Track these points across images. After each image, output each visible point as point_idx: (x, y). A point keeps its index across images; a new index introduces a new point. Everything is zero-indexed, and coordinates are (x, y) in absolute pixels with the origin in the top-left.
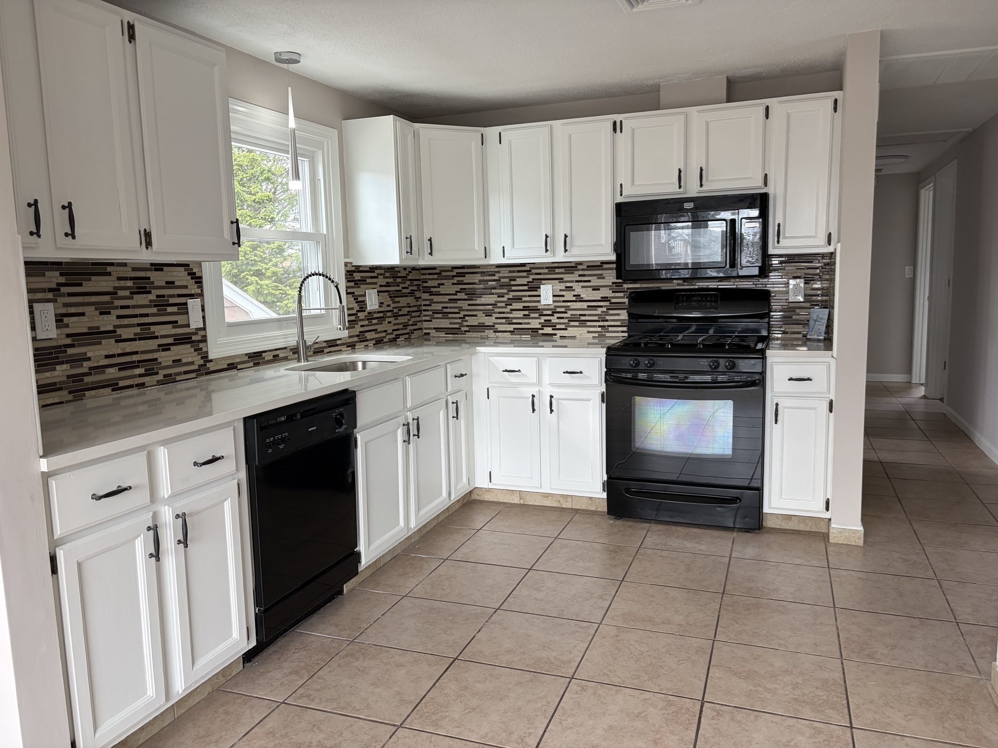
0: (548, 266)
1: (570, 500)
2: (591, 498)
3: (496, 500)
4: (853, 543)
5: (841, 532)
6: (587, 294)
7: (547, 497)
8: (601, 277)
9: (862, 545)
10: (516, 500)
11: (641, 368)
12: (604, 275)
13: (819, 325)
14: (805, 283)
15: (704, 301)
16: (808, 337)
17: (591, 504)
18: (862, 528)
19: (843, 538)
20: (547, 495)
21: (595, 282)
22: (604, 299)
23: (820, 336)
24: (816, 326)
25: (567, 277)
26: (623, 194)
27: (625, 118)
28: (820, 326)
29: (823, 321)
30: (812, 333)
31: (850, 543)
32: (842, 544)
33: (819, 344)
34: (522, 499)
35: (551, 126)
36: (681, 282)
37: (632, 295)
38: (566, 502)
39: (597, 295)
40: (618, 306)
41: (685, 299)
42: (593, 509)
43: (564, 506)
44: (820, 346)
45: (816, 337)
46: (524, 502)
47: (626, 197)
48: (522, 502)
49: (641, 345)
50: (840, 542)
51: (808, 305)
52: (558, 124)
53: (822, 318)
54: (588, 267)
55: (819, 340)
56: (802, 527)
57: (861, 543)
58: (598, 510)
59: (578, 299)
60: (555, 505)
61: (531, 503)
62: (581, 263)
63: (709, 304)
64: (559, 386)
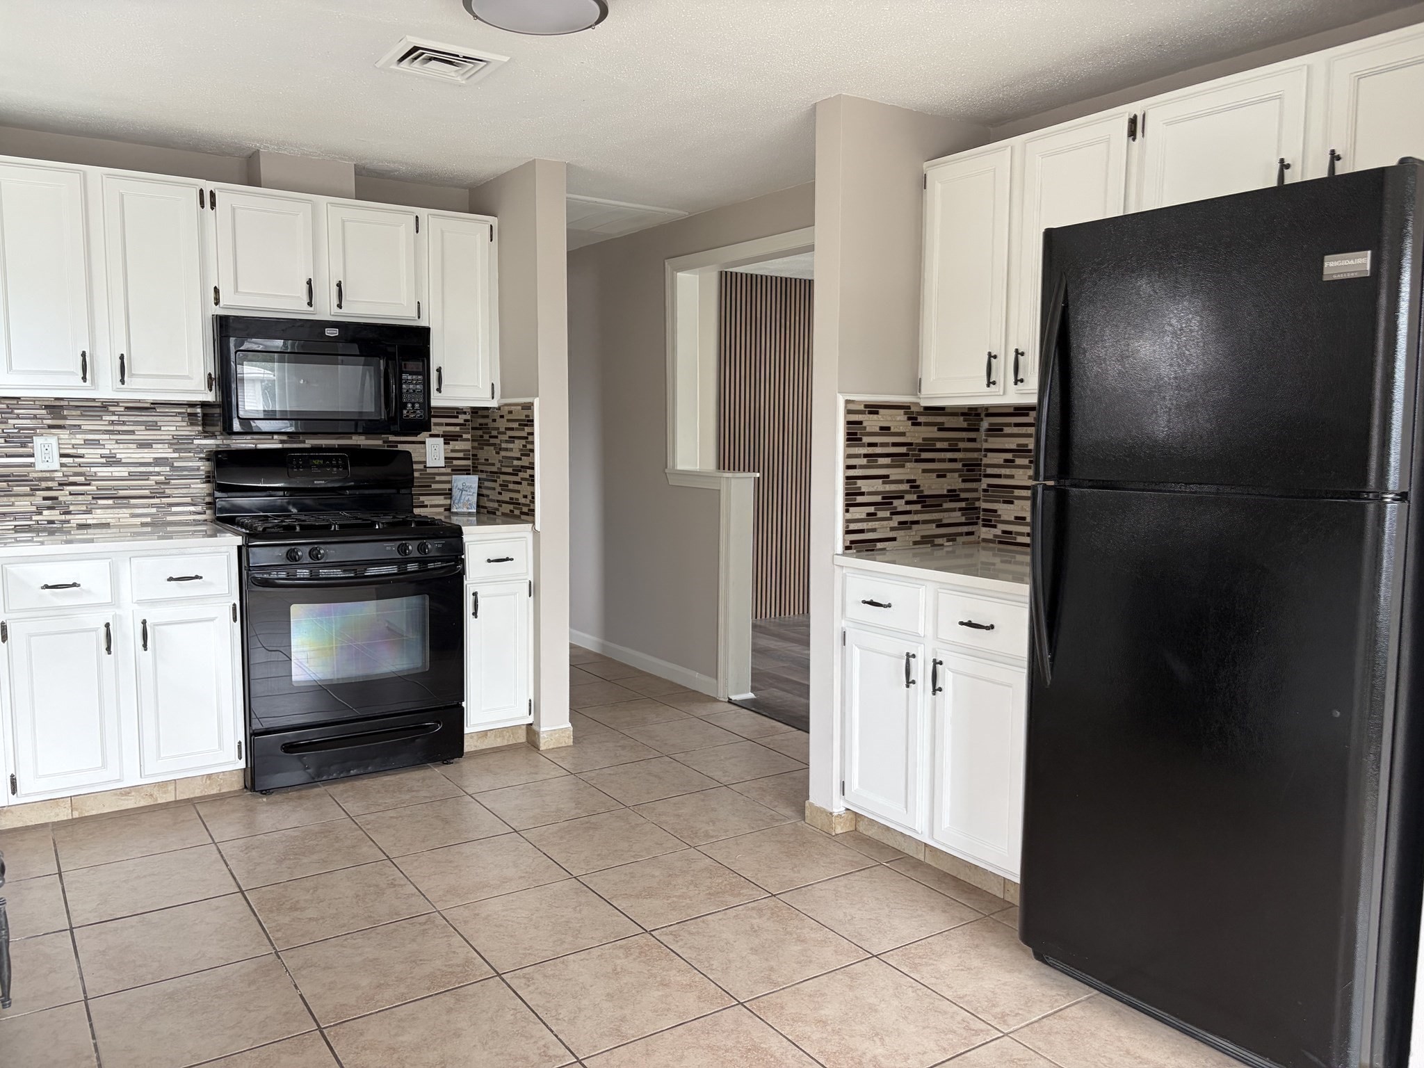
0: (47, 403)
1: (171, 788)
2: (209, 776)
3: (20, 825)
4: (564, 745)
5: (551, 735)
6: (128, 453)
7: (127, 794)
8: (154, 426)
9: (572, 744)
10: (64, 814)
11: (304, 562)
12: (159, 424)
13: (468, 495)
14: (445, 443)
15: (328, 466)
16: (454, 510)
17: (210, 785)
18: (570, 725)
19: (554, 741)
20: (128, 789)
21: (142, 434)
22: (158, 462)
23: (471, 509)
24: (463, 497)
25: (87, 425)
26: (221, 303)
27: (221, 190)
28: (469, 497)
29: (472, 490)
30: (460, 505)
31: (560, 746)
32: (553, 749)
33: (470, 518)
34: (77, 810)
35: (85, 174)
36: (285, 438)
37: (220, 456)
38: (165, 792)
39: (147, 455)
40: (189, 474)
41: (301, 463)
42: (214, 792)
43: (160, 801)
44: (471, 520)
45: (465, 510)
46: (80, 813)
47: (223, 308)
48: (76, 815)
49: (296, 529)
50: (551, 747)
51: (449, 470)
52: (95, 173)
53: (470, 487)
54: (127, 408)
55: (470, 514)
56: (499, 742)
57: (570, 742)
58: (223, 791)
59: (112, 461)
60: (143, 803)
61: (94, 813)
62: (116, 403)
63: (335, 469)
64: (153, 602)
